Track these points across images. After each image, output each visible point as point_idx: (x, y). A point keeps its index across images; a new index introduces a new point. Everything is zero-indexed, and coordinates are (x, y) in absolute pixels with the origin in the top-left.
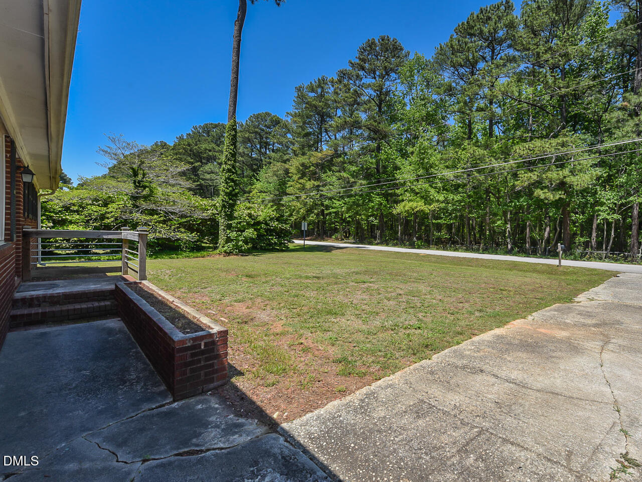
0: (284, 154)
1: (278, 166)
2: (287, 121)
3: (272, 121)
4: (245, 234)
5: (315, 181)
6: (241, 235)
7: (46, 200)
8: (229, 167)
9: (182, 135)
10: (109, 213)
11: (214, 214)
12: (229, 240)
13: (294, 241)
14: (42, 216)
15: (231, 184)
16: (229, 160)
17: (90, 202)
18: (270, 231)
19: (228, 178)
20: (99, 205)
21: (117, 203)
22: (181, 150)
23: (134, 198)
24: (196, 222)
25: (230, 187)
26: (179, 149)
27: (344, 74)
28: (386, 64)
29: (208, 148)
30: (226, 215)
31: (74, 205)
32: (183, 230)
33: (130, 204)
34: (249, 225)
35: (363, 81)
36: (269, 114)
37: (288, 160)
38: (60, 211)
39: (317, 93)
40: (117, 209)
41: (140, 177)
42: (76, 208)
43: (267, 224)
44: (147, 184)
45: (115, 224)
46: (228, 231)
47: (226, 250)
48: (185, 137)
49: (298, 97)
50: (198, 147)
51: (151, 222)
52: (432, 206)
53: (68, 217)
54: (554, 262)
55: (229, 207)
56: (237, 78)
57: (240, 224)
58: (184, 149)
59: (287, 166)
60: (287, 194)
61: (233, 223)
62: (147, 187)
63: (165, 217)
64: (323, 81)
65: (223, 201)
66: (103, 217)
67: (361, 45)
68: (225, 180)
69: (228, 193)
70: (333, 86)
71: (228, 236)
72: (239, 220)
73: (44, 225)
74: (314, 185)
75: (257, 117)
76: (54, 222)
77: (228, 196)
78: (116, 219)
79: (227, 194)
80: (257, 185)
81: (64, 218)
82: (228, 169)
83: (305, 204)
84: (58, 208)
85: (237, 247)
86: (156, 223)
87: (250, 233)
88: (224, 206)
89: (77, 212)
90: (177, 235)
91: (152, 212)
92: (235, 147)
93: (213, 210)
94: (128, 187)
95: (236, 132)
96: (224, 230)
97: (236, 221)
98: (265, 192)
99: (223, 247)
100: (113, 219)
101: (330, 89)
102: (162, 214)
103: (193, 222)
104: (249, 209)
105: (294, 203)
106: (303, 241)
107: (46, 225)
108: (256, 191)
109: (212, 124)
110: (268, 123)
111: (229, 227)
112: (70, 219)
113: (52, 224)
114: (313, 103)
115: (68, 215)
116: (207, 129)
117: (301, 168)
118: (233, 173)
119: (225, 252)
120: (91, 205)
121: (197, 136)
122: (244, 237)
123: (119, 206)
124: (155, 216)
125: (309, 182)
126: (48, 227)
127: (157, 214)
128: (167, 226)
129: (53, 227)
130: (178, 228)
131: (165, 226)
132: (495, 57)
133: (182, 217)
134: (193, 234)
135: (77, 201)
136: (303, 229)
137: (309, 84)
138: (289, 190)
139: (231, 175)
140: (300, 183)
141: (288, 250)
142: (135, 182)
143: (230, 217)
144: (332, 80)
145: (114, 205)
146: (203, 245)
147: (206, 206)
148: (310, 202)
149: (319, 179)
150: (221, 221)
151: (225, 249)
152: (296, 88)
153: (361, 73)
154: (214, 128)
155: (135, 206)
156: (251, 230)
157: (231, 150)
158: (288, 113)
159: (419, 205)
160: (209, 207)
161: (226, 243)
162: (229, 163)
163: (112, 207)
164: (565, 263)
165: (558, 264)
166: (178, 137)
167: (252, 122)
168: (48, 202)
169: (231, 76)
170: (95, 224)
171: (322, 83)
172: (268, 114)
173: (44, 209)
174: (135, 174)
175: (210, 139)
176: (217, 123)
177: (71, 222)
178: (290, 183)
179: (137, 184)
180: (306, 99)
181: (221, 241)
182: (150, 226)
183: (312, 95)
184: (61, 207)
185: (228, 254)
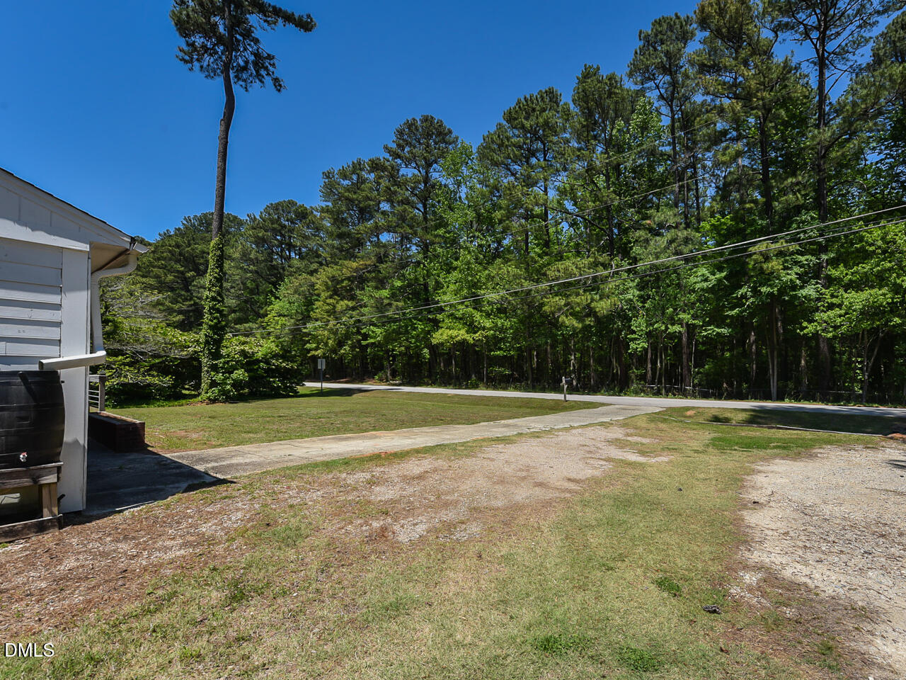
0: (310, 262)
1: (299, 281)
3: (296, 213)
4: (234, 376)
5: (349, 301)
6: (228, 378)
8: (213, 294)
11: (196, 352)
12: (213, 384)
13: (305, 383)
15: (216, 315)
16: (213, 285)
18: (271, 372)
19: (213, 308)
22: (165, 254)
24: (173, 362)
25: (215, 318)
26: (163, 253)
30: (210, 353)
32: (154, 373)
34: (239, 365)
37: (316, 271)
39: (351, 179)
43: (267, 362)
44: (111, 318)
46: (213, 373)
47: (210, 396)
48: (172, 234)
49: (326, 186)
50: (192, 249)
51: (114, 365)
52: (477, 335)
54: (560, 397)
55: (214, 344)
56: (223, 188)
57: (228, 364)
58: (170, 251)
59: (313, 279)
60: (312, 319)
61: (220, 362)
62: (111, 321)
63: (132, 357)
64: (360, 165)
65: (206, 336)
67: (398, 127)
69: (212, 325)
71: (213, 379)
72: (226, 359)
74: (347, 306)
75: (276, 207)
77: (213, 329)
79: (211, 327)
80: (276, 306)
82: (213, 297)
83: (335, 333)
85: (224, 392)
86: (121, 365)
87: (240, 374)
88: (207, 343)
90: (147, 379)
91: (116, 353)
92: (221, 270)
93: (195, 347)
96: (207, 371)
97: (222, 360)
98: (284, 316)
99: (207, 393)
102: (127, 354)
103: (169, 362)
104: (243, 344)
106: (321, 383)
108: (273, 313)
110: (292, 215)
111: (214, 368)
114: (345, 194)
116: (206, 221)
117: (330, 283)
118: (219, 302)
119: (209, 399)
121: (190, 232)
122: (233, 380)
124: (120, 358)
125: (341, 302)
127: (123, 355)
128: (134, 368)
130: (149, 370)
131: (132, 369)
133: (154, 356)
134: (167, 378)
136: (319, 368)
137: (341, 169)
138: (313, 314)
139: (216, 304)
140: (328, 304)
141: (297, 395)
143: (216, 355)
146: (184, 392)
147: (186, 342)
148: (342, 329)
149: (353, 298)
150: (205, 360)
151: (208, 395)
152: (323, 173)
153: (399, 162)
156: (241, 371)
157: (216, 273)
159: (461, 334)
160: (192, 342)
161: (211, 388)
162: (214, 290)
164: (570, 397)
165: (563, 399)
166: (162, 232)
167: (269, 214)
169: (215, 184)
171: (358, 167)
172: (292, 203)
178: (317, 304)
180: (336, 189)
181: (204, 386)
182: (113, 369)
183: (345, 182)
185: (213, 401)
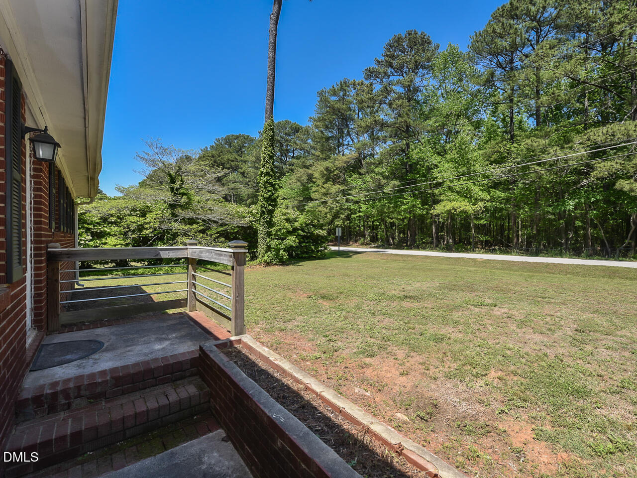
0: (305, 159)
1: (301, 172)
2: (309, 127)
3: (291, 128)
4: (286, 242)
5: (340, 185)
6: (281, 244)
7: (84, 211)
8: (267, 170)
9: (206, 147)
10: (147, 223)
11: (251, 222)
12: (269, 248)
14: (79, 228)
15: (269, 188)
16: (267, 162)
17: (128, 212)
18: (307, 239)
19: (267, 182)
20: (136, 216)
21: (154, 213)
23: (172, 206)
24: (234, 230)
25: (269, 191)
27: (371, 73)
28: (417, 58)
29: (230, 159)
30: (265, 222)
31: (112, 215)
32: (223, 239)
33: (167, 213)
34: (289, 232)
35: (390, 79)
36: (288, 122)
37: (310, 165)
38: (97, 223)
39: (339, 96)
40: (155, 219)
41: (178, 184)
42: (113, 219)
43: (304, 230)
44: (185, 191)
45: (153, 235)
46: (268, 240)
47: (267, 260)
48: (209, 149)
49: (321, 101)
50: (221, 158)
51: (191, 232)
52: (476, 206)
53: (106, 229)
55: (269, 214)
56: (273, 75)
57: (280, 231)
59: (310, 172)
60: (312, 200)
61: (273, 230)
62: (185, 194)
63: (205, 225)
64: (345, 83)
65: (262, 207)
66: (141, 228)
67: (387, 42)
68: (264, 185)
69: (267, 198)
70: (355, 88)
71: (268, 244)
72: (278, 227)
73: (83, 239)
74: (339, 189)
76: (93, 234)
77: (267, 201)
78: (155, 230)
80: (280, 193)
81: (102, 230)
82: (266, 172)
83: (332, 209)
84: (96, 219)
85: (278, 256)
86: (196, 233)
87: (291, 240)
88: (263, 213)
89: (115, 223)
91: (191, 221)
93: (250, 217)
94: (166, 195)
95: (273, 132)
96: (263, 238)
97: (276, 228)
98: (288, 199)
99: (263, 256)
100: (151, 230)
101: (351, 91)
102: (200, 222)
103: (230, 230)
105: (320, 208)
106: (338, 247)
107: (85, 238)
109: (233, 135)
110: (288, 130)
111: (269, 234)
112: (108, 231)
113: (91, 238)
114: (336, 106)
115: (106, 227)
116: (229, 141)
117: (325, 172)
118: (272, 176)
119: (265, 261)
120: (129, 215)
121: (218, 148)
122: (285, 245)
123: (158, 215)
124: (195, 226)
125: (334, 187)
126: (87, 240)
127: (196, 223)
128: (207, 235)
129: (91, 240)
130: (218, 238)
131: (205, 236)
132: (541, 40)
133: (221, 225)
135: (115, 211)
136: (337, 235)
138: (313, 195)
139: (270, 179)
140: (325, 188)
142: (172, 189)
143: (270, 224)
144: (354, 82)
145: (152, 215)
147: (242, 213)
148: (336, 207)
149: (344, 182)
150: (261, 229)
151: (264, 259)
152: (318, 92)
153: (389, 70)
154: (235, 139)
155: (174, 215)
156: (293, 238)
158: (311, 118)
159: (463, 205)
160: (246, 214)
161: (266, 252)
162: (268, 166)
163: (150, 217)
166: (203, 149)
168: (86, 213)
169: (269, 72)
170: (133, 236)
171: (344, 86)
173: (82, 221)
174: (173, 181)
175: (231, 149)
176: (238, 134)
177: (109, 234)
178: (314, 189)
179: (175, 192)
180: (329, 103)
181: (261, 249)
183: (334, 98)
184: (99, 219)
185: (268, 264)
